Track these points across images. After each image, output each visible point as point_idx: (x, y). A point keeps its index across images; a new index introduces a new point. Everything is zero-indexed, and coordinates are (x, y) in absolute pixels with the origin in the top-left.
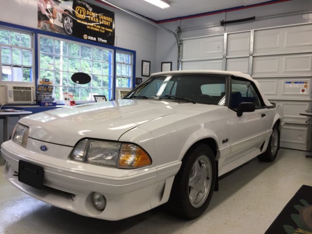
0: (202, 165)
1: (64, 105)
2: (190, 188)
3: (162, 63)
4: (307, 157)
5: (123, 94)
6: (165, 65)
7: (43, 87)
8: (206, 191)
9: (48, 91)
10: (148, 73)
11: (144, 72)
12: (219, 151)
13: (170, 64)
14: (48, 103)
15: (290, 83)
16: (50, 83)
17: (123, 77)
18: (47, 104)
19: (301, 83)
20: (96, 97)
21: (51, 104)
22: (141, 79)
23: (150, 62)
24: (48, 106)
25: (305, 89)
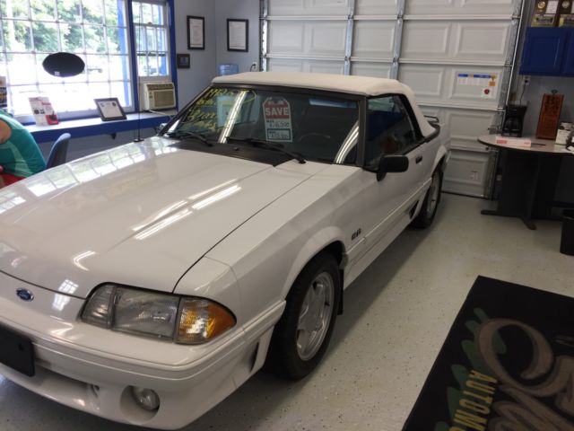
0: (318, 285)
1: (33, 123)
2: (299, 331)
3: (228, 20)
4: (484, 213)
5: (153, 92)
6: (233, 25)
8: (324, 324)
10: (201, 41)
11: (192, 41)
12: (346, 256)
13: (244, 23)
15: (466, 76)
17: (150, 55)
19: (484, 77)
20: (99, 103)
22: (188, 55)
23: (203, 18)
25: (490, 89)
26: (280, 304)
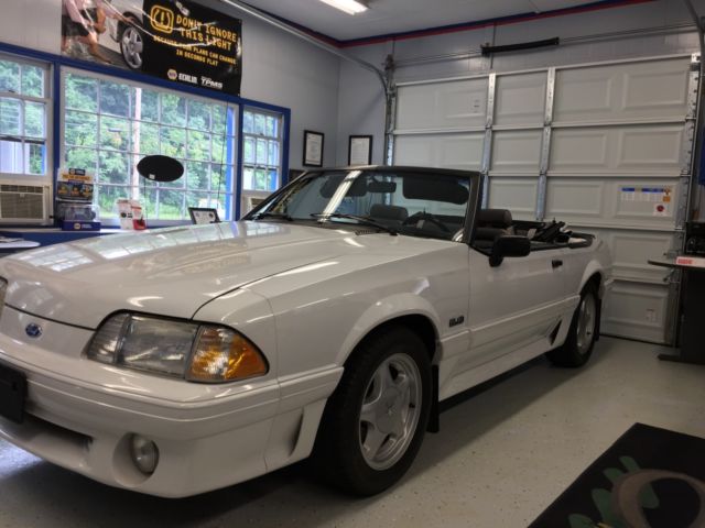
0: (400, 375)
1: (118, 227)
2: (365, 425)
3: (351, 137)
4: (662, 358)
6: (357, 142)
7: (70, 187)
8: (407, 434)
9: (81, 195)
10: (318, 159)
11: (307, 158)
12: (440, 344)
13: (368, 140)
14: (81, 223)
15: (632, 190)
16: (88, 179)
17: (259, 168)
18: (77, 226)
19: (655, 190)
20: (195, 212)
21: (88, 226)
23: (322, 135)
24: (81, 229)
25: (665, 205)
26: (335, 370)
